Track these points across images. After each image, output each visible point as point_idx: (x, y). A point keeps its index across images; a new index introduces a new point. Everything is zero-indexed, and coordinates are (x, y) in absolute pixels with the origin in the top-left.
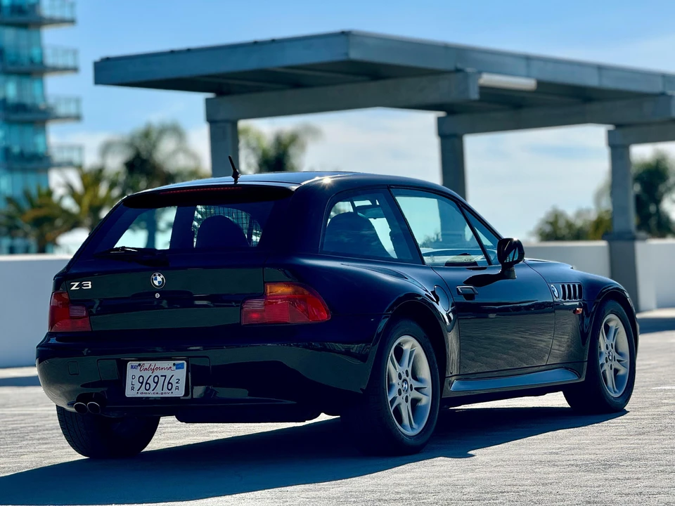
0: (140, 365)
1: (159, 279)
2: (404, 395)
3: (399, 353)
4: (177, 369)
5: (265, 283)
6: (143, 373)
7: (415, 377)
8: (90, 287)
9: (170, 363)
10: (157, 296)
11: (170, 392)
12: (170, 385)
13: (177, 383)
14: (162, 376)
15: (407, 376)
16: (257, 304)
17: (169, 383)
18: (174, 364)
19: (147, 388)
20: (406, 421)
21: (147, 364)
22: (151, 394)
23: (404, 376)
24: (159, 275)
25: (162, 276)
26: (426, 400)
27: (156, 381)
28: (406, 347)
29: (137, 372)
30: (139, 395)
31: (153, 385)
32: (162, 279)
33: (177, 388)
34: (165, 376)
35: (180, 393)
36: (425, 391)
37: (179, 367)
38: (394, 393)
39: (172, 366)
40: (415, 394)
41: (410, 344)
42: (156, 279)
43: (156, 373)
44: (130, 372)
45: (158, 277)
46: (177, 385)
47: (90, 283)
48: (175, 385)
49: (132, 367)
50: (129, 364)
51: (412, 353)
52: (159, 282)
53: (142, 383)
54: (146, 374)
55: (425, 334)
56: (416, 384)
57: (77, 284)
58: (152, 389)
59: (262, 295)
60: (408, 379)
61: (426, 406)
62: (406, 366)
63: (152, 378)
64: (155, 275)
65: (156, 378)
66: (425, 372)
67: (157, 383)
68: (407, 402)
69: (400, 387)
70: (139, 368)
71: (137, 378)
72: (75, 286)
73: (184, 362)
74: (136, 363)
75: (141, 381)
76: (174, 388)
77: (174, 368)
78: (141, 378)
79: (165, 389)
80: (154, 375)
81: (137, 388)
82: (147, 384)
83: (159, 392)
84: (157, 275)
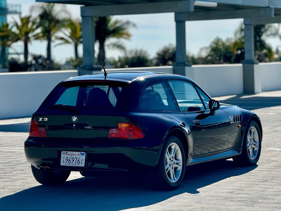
0: (66, 153)
1: (75, 119)
2: (171, 166)
3: (170, 149)
5: (118, 122)
7: (176, 159)
8: (47, 120)
9: (79, 153)
10: (74, 125)
11: (79, 164)
12: (79, 162)
14: (75, 158)
15: (173, 159)
16: (114, 131)
17: (78, 161)
18: (80, 153)
19: (69, 162)
20: (172, 177)
21: (69, 153)
22: (71, 165)
23: (172, 159)
24: (75, 117)
25: (76, 118)
26: (180, 168)
27: (73, 159)
28: (173, 147)
29: (65, 156)
30: (66, 165)
32: (76, 119)
33: (82, 163)
34: (77, 158)
35: (83, 165)
36: (179, 164)
37: (82, 155)
38: (168, 166)
40: (176, 166)
41: (174, 146)
42: (74, 119)
43: (73, 156)
44: (62, 155)
45: (75, 118)
46: (82, 162)
47: (47, 118)
48: (81, 162)
49: (63, 153)
50: (62, 152)
51: (175, 149)
52: (75, 120)
53: (67, 160)
54: (69, 157)
55: (180, 142)
56: (176, 162)
57: (41, 118)
58: (71, 163)
59: (117, 127)
60: (173, 160)
61: (180, 170)
62: (173, 155)
63: (71, 158)
64: (73, 117)
66: (180, 157)
67: (73, 160)
68: (172, 169)
69: (170, 163)
70: (66, 154)
71: (65, 158)
72: (41, 119)
73: (85, 153)
74: (65, 152)
75: (67, 159)
76: (80, 163)
77: (80, 155)
78: (67, 158)
79: (77, 163)
80: (72, 157)
81: (65, 162)
82: (69, 160)
83: (74, 164)
84: (74, 117)
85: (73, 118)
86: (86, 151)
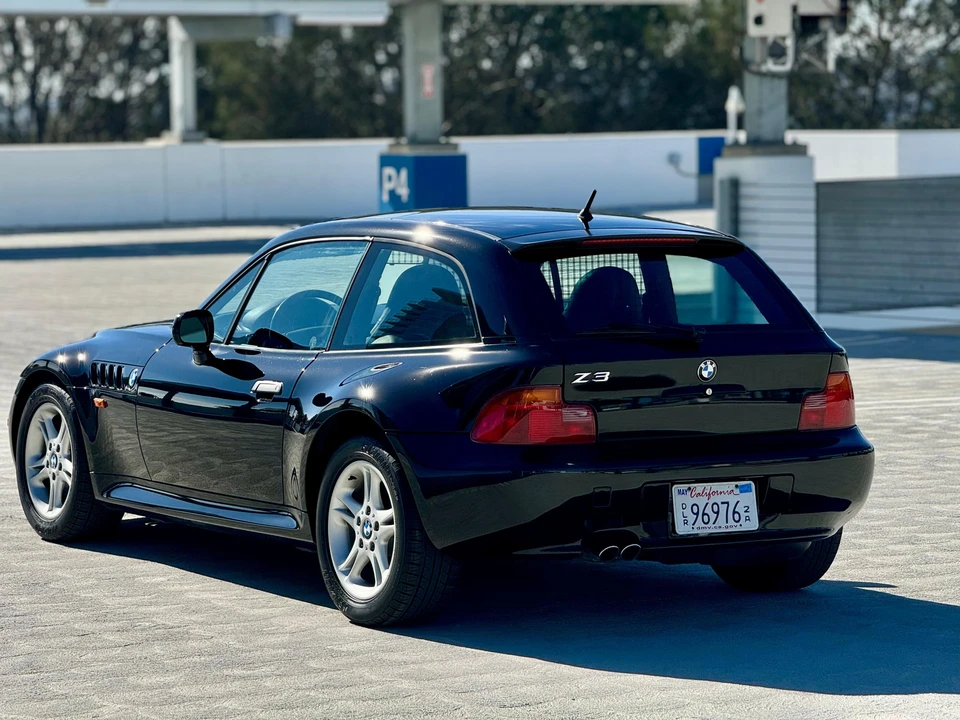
0: (689, 488)
1: (711, 368)
4: (741, 492)
6: (695, 500)
8: (606, 379)
9: (730, 486)
10: (709, 392)
11: (738, 524)
13: (746, 511)
14: (722, 503)
16: (816, 402)
17: (734, 512)
18: (737, 486)
21: (699, 487)
22: (711, 529)
24: (711, 364)
25: (714, 365)
27: (716, 509)
29: (688, 500)
30: (695, 532)
31: (713, 517)
32: (714, 369)
33: (748, 519)
34: (728, 503)
35: (752, 524)
37: (745, 490)
39: (734, 488)
43: (713, 499)
44: (678, 500)
45: (710, 366)
46: (747, 514)
47: (608, 373)
48: (743, 515)
49: (679, 492)
50: (675, 488)
53: (697, 514)
54: (701, 501)
57: (585, 375)
58: (712, 521)
63: (709, 506)
64: (705, 364)
65: (715, 506)
67: (717, 513)
70: (689, 493)
71: (689, 508)
72: (581, 378)
73: (750, 482)
74: (685, 487)
75: (695, 511)
76: (743, 519)
77: (737, 491)
78: (695, 507)
79: (731, 522)
80: (711, 502)
81: (691, 521)
82: (704, 514)
83: (722, 525)
84: (709, 363)
85: (702, 365)
86: (767, 477)
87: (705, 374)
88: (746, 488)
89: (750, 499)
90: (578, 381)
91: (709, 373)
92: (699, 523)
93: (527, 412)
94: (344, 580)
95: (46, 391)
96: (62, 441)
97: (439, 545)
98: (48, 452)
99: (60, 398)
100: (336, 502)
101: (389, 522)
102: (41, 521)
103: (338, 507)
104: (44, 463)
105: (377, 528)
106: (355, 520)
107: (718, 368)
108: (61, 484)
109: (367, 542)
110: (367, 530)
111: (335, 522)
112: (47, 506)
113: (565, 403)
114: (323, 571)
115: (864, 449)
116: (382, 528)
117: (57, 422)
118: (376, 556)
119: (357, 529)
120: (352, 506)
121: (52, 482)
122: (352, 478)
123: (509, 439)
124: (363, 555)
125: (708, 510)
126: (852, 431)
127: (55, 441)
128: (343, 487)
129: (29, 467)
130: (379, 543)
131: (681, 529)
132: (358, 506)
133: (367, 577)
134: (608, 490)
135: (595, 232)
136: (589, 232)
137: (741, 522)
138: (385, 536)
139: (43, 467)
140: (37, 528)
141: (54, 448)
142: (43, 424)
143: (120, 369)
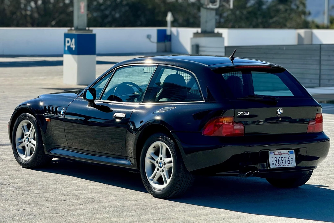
0: (274, 152)
1: (281, 111)
4: (290, 153)
5: (317, 113)
6: (276, 156)
8: (248, 114)
9: (286, 151)
10: (280, 119)
11: (289, 164)
13: (292, 160)
14: (284, 157)
17: (288, 160)
18: (289, 151)
21: (277, 152)
22: (281, 166)
25: (282, 110)
27: (282, 159)
29: (274, 156)
30: (276, 167)
31: (281, 162)
33: (292, 163)
34: (286, 157)
35: (294, 165)
37: (291, 153)
42: (280, 111)
43: (282, 156)
44: (271, 156)
45: (281, 110)
46: (292, 161)
47: (249, 112)
48: (291, 161)
49: (271, 153)
50: (270, 152)
54: (278, 156)
57: (242, 113)
59: (315, 119)
63: (280, 158)
64: (279, 109)
65: (282, 158)
67: (283, 160)
70: (274, 154)
71: (274, 159)
73: (293, 150)
74: (272, 151)
75: (276, 160)
77: (289, 153)
78: (276, 158)
79: (287, 164)
81: (275, 164)
82: (279, 161)
83: (284, 165)
85: (278, 110)
86: (299, 149)
87: (279, 113)
88: (292, 152)
89: (293, 156)
90: (239, 115)
91: (281, 113)
92: (277, 164)
93: (221, 125)
94: (151, 183)
95: (25, 115)
96: (31, 133)
97: (190, 170)
98: (25, 137)
99: (31, 118)
100: (148, 155)
101: (171, 162)
102: (22, 161)
103: (149, 157)
104: (23, 140)
105: (165, 164)
106: (156, 162)
107: (283, 111)
108: (30, 148)
109: (160, 169)
110: (161, 165)
111: (148, 162)
112: (24, 156)
113: (234, 122)
114: (143, 179)
115: (326, 140)
116: (167, 164)
117: (29, 126)
118: (164, 174)
119: (156, 165)
120: (154, 157)
121: (26, 147)
122: (154, 147)
123: (216, 134)
124: (159, 173)
125: (280, 160)
126: (322, 133)
127: (28, 133)
128: (151, 150)
129: (17, 142)
130: (165, 169)
131: (272, 166)
132: (157, 157)
133: (160, 181)
134: (249, 152)
135: (236, 64)
136: (233, 64)
137: (290, 164)
138: (168, 167)
139: (23, 142)
140: (20, 163)
141: (28, 135)
142: (23, 127)
143: (56, 108)
